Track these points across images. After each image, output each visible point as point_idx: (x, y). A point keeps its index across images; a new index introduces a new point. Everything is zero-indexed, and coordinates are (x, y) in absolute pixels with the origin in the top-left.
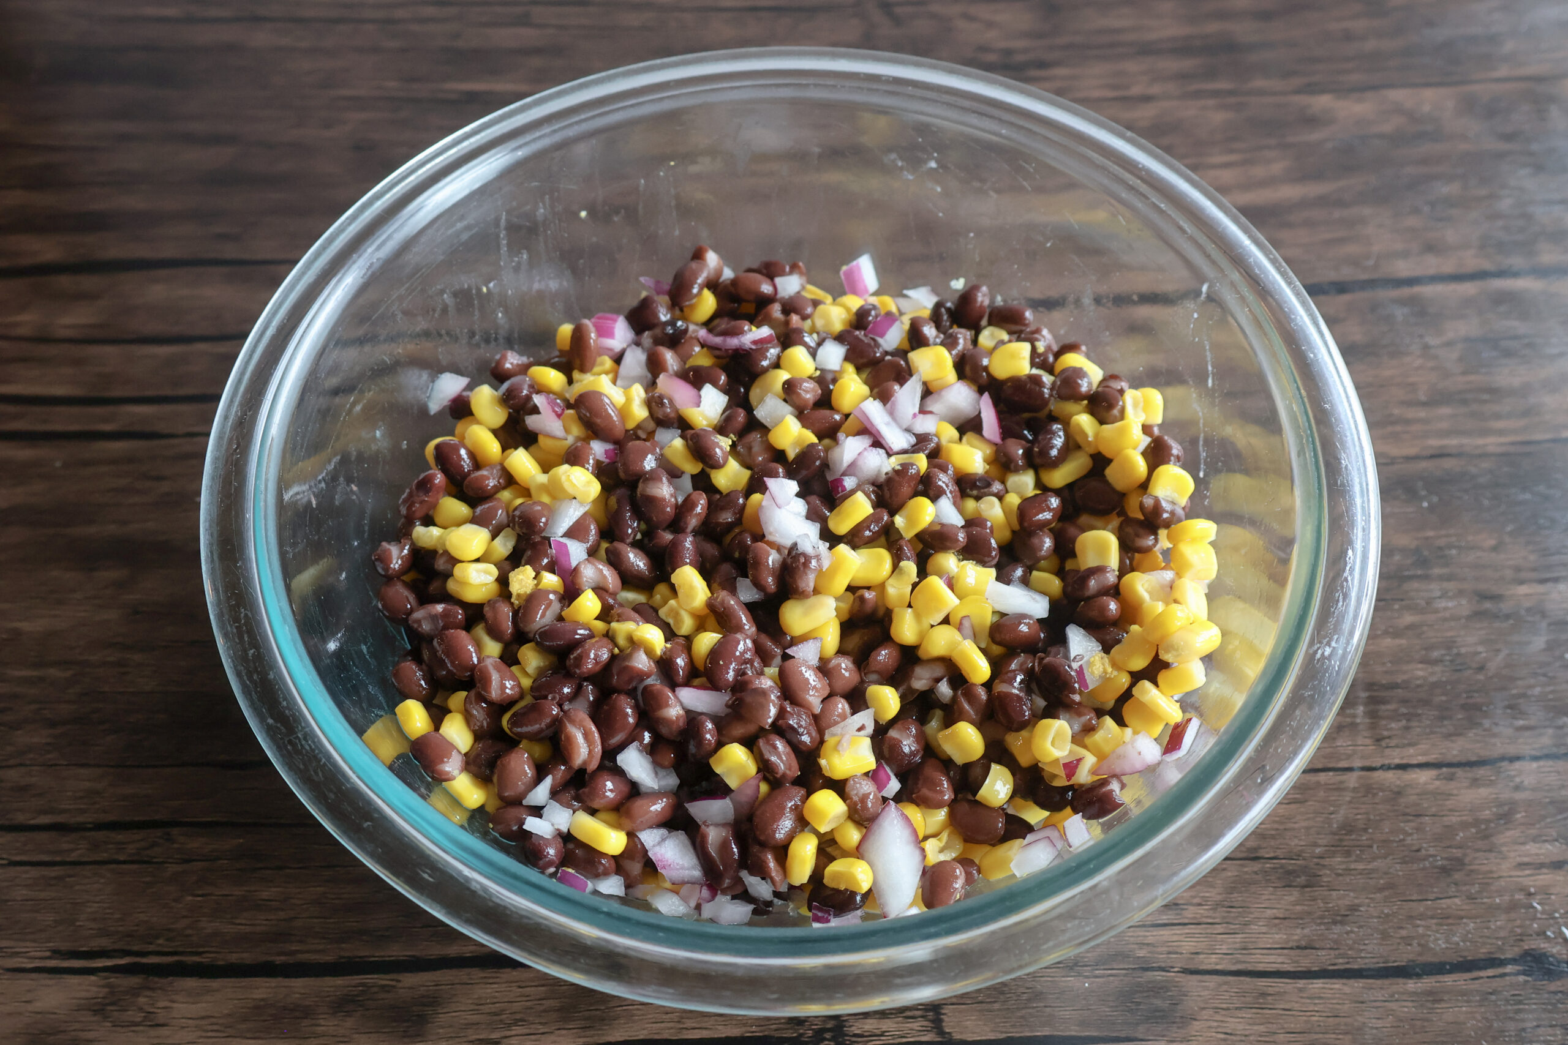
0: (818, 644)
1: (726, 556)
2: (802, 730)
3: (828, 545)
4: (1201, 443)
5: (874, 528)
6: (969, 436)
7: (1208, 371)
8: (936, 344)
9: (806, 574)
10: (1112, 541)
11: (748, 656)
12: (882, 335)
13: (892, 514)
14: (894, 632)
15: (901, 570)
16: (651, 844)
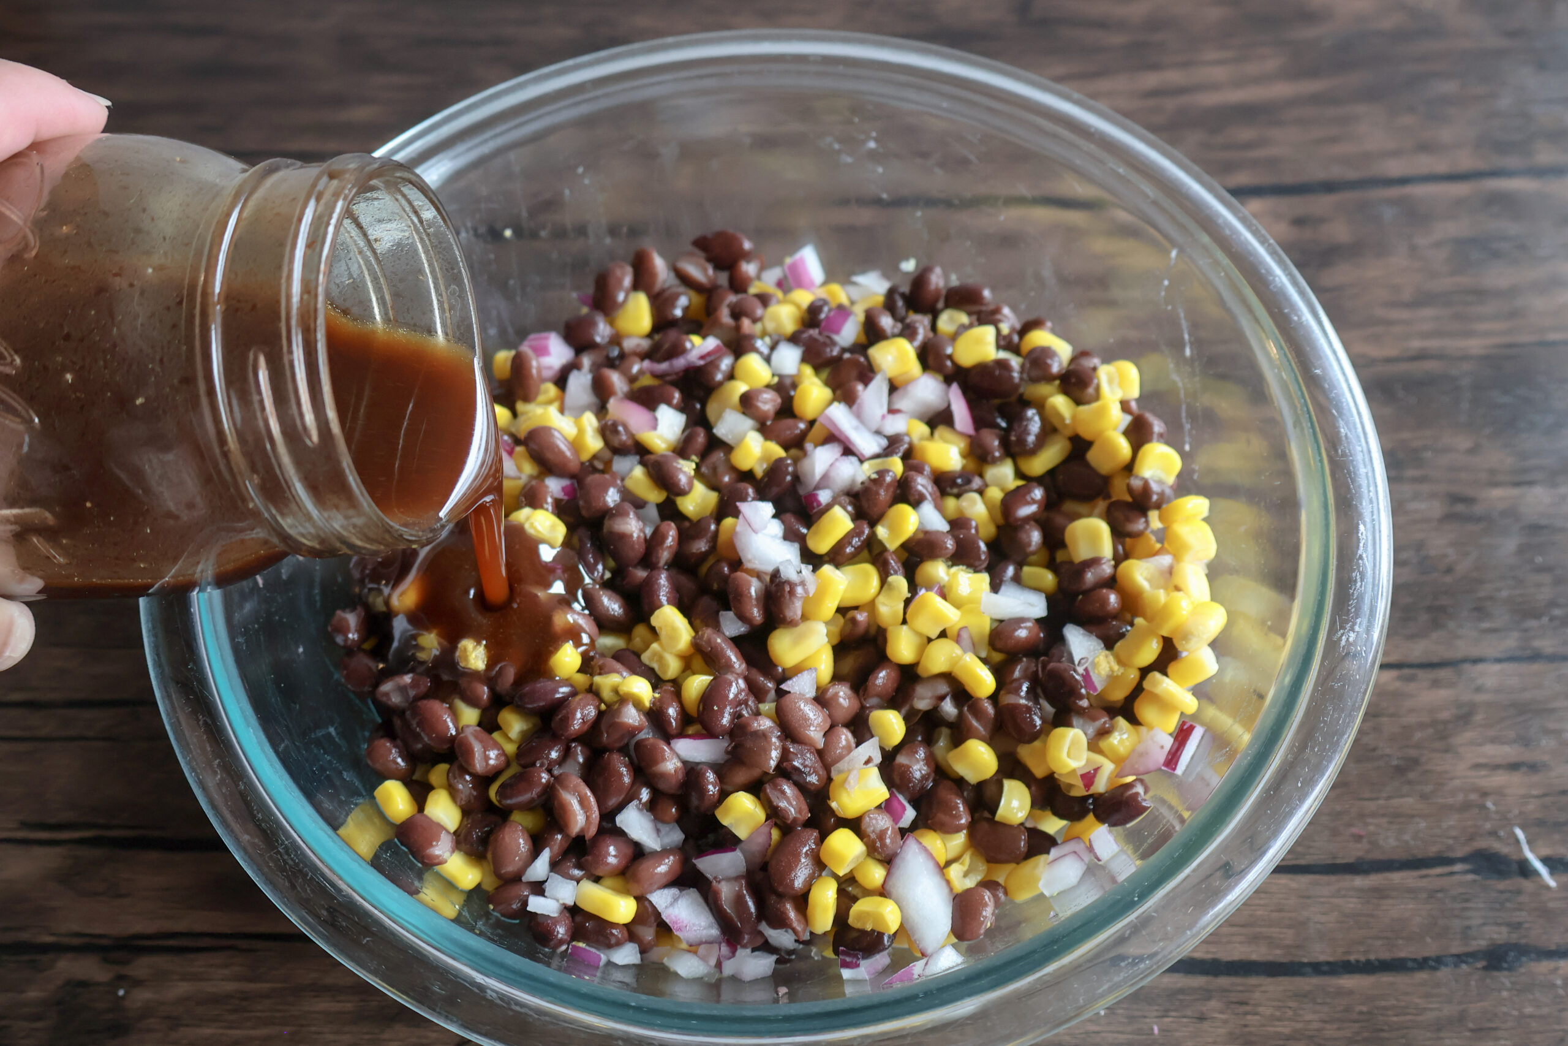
0: (814, 675)
1: (704, 589)
2: (808, 769)
3: (811, 567)
4: (1184, 414)
5: (856, 541)
6: (941, 431)
7: (1183, 338)
8: (895, 336)
9: (793, 603)
10: (1103, 528)
11: (742, 696)
12: (837, 331)
13: (873, 524)
14: (890, 652)
15: (890, 584)
16: (664, 906)
